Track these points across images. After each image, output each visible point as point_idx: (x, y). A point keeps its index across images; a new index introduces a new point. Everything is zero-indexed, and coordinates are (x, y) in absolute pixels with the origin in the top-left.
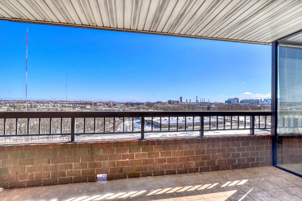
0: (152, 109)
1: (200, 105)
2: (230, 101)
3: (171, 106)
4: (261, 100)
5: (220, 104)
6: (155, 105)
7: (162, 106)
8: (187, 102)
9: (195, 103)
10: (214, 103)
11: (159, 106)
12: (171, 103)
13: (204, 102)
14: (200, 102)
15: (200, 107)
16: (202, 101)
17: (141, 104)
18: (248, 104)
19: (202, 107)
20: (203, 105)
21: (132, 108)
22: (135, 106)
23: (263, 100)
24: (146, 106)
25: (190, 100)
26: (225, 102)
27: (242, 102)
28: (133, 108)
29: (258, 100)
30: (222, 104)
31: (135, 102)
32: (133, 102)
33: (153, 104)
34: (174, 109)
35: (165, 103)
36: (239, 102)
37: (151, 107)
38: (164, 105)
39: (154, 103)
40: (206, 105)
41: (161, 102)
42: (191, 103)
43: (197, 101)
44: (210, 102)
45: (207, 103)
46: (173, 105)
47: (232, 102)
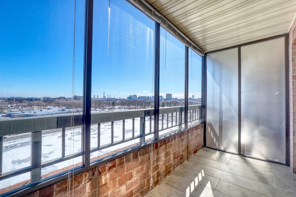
0: (51, 106)
1: (107, 101)
2: (131, 97)
3: (76, 101)
4: (150, 96)
5: (124, 99)
6: (56, 100)
7: (65, 102)
8: (94, 97)
9: (103, 99)
10: (119, 99)
11: (61, 102)
12: (77, 99)
13: (111, 98)
14: (107, 98)
15: (106, 103)
16: (108, 97)
17: (35, 100)
18: (142, 99)
19: (108, 103)
20: (109, 101)
21: (18, 105)
22: (25, 103)
23: (151, 97)
24: (42, 102)
25: (98, 96)
26: (127, 98)
27: (139, 98)
28: (21, 105)
29: (149, 97)
30: (125, 99)
31: (26, 97)
32: (22, 98)
33: (53, 100)
34: (79, 104)
35: (70, 98)
36: (137, 98)
37: (50, 103)
38: (68, 101)
39: (55, 99)
40: (112, 101)
41: (64, 98)
42: (99, 98)
43: (104, 97)
44: (116, 98)
45: (113, 99)
46: (79, 101)
47: (132, 98)
